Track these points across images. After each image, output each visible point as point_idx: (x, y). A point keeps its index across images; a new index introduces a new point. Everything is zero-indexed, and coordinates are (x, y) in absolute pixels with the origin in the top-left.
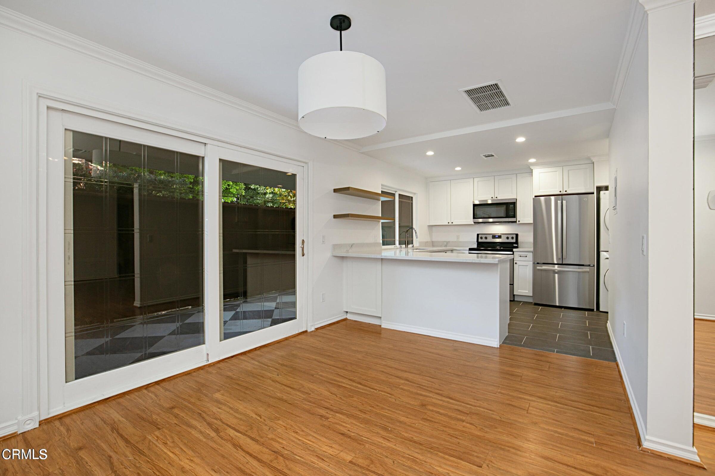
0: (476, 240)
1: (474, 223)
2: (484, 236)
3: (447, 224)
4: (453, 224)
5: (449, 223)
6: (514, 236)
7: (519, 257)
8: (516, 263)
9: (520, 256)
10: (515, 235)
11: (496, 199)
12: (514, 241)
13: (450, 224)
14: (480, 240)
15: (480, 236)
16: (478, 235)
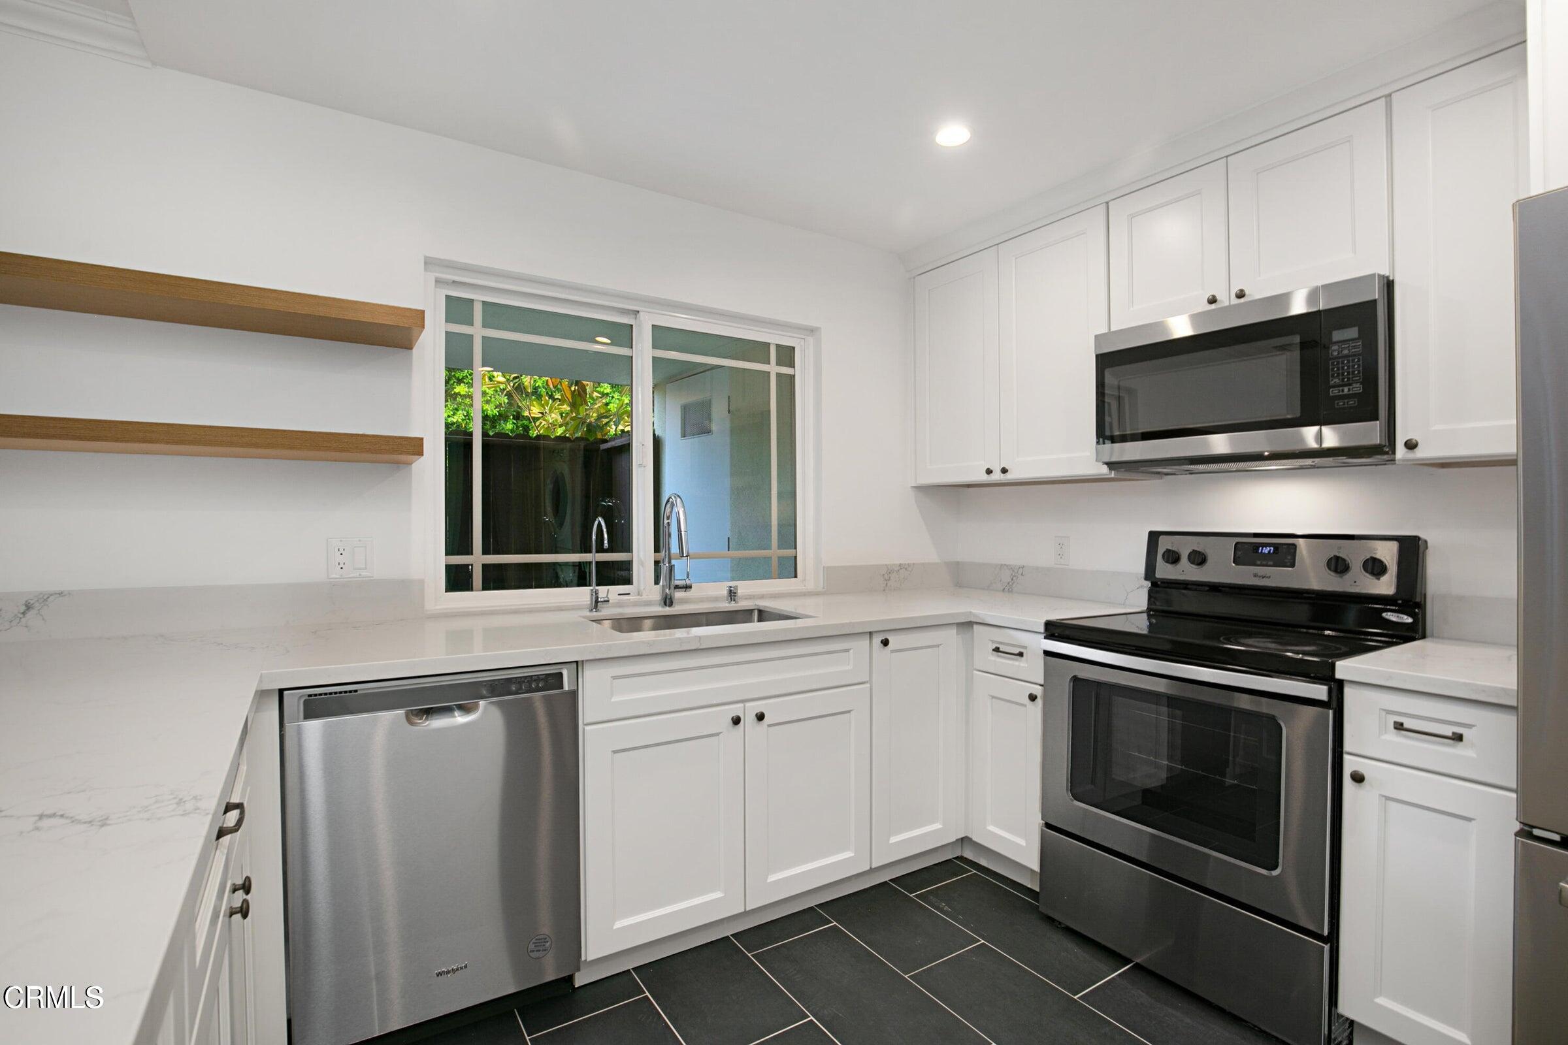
0: (1141, 568)
1: (1111, 465)
2: (1185, 548)
3: (984, 478)
4: (1009, 477)
5: (989, 472)
6: (1388, 553)
7: (1393, 737)
8: (1358, 778)
9: (1399, 726)
10: (1394, 546)
11: (1235, 301)
12: (1386, 586)
13: (997, 476)
14: (1164, 571)
15: (1164, 544)
16: (1154, 537)
